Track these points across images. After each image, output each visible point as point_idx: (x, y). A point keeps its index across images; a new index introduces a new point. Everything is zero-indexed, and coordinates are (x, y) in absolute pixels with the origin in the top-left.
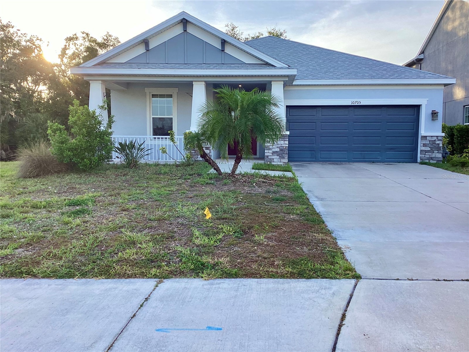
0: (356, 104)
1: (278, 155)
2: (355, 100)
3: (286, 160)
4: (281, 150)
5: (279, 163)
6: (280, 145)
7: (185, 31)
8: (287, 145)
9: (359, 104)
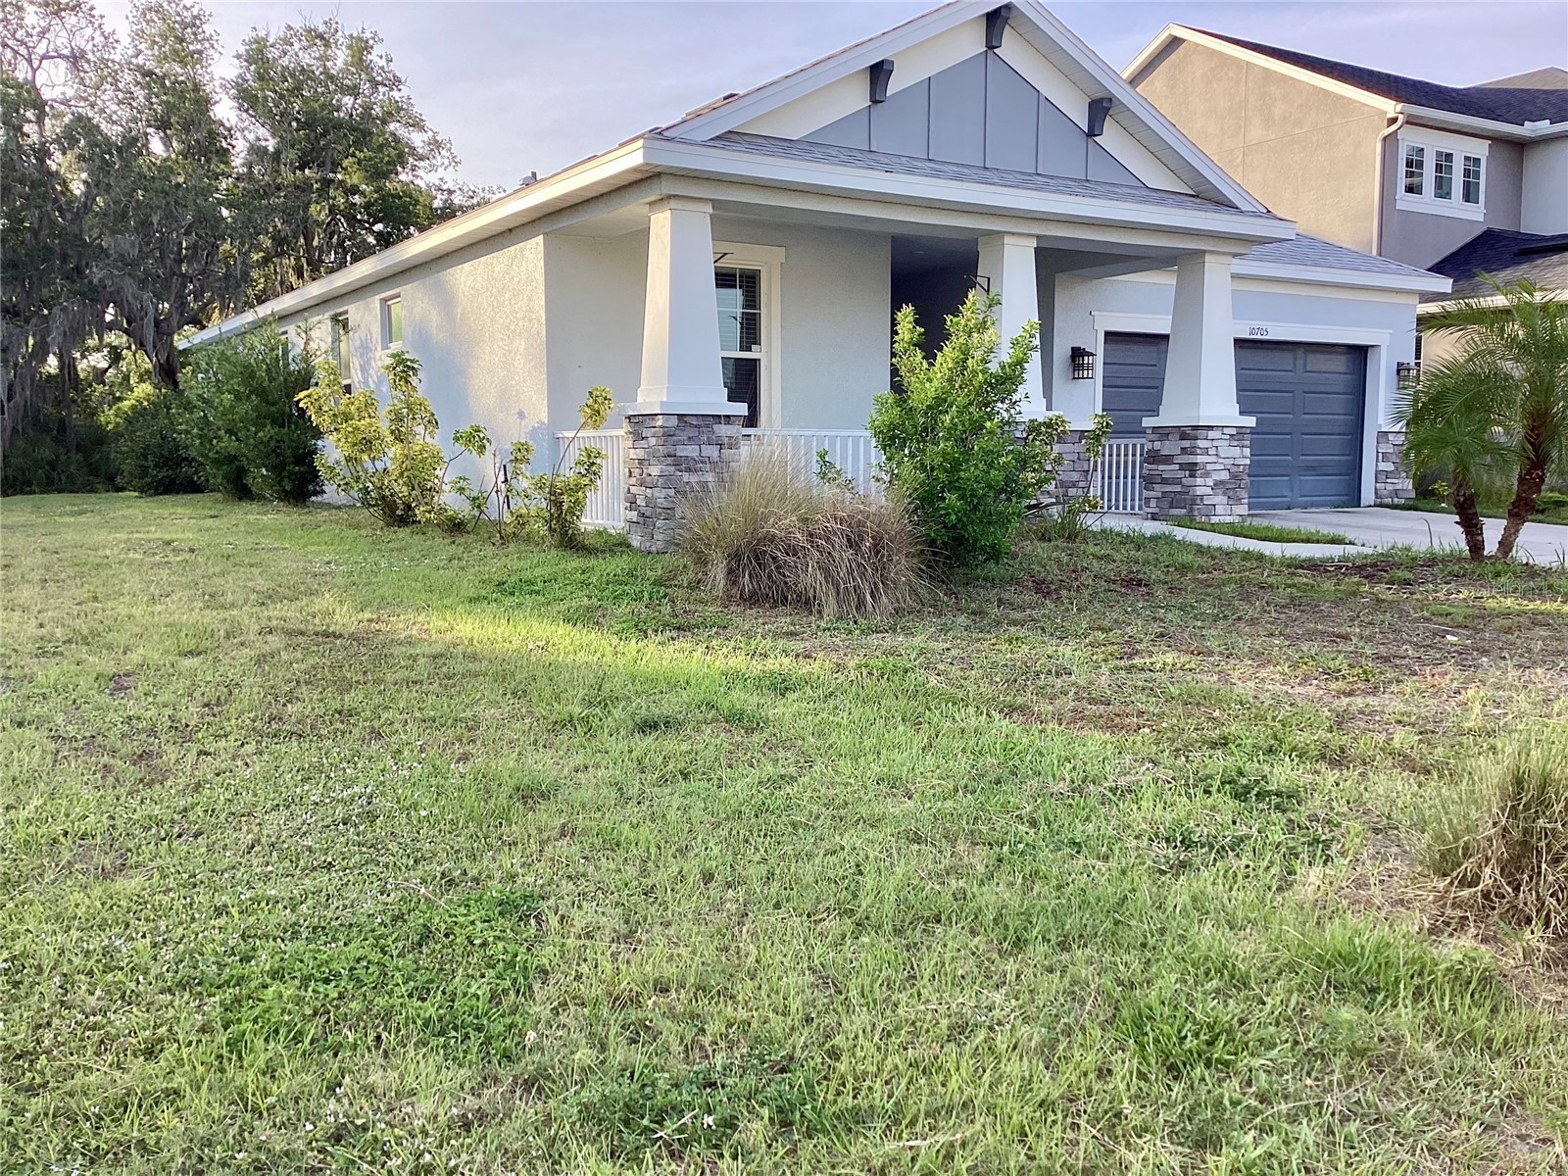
0: (1259, 337)
1: (1224, 494)
2: (1256, 324)
3: (1243, 510)
4: (1234, 476)
5: (1228, 519)
6: (1231, 461)
7: (991, 47)
8: (1248, 462)
9: (1264, 337)
